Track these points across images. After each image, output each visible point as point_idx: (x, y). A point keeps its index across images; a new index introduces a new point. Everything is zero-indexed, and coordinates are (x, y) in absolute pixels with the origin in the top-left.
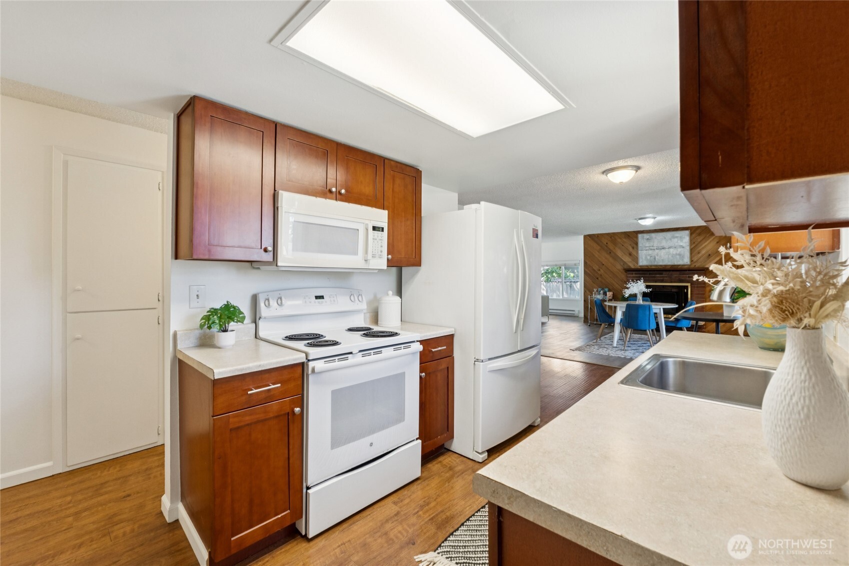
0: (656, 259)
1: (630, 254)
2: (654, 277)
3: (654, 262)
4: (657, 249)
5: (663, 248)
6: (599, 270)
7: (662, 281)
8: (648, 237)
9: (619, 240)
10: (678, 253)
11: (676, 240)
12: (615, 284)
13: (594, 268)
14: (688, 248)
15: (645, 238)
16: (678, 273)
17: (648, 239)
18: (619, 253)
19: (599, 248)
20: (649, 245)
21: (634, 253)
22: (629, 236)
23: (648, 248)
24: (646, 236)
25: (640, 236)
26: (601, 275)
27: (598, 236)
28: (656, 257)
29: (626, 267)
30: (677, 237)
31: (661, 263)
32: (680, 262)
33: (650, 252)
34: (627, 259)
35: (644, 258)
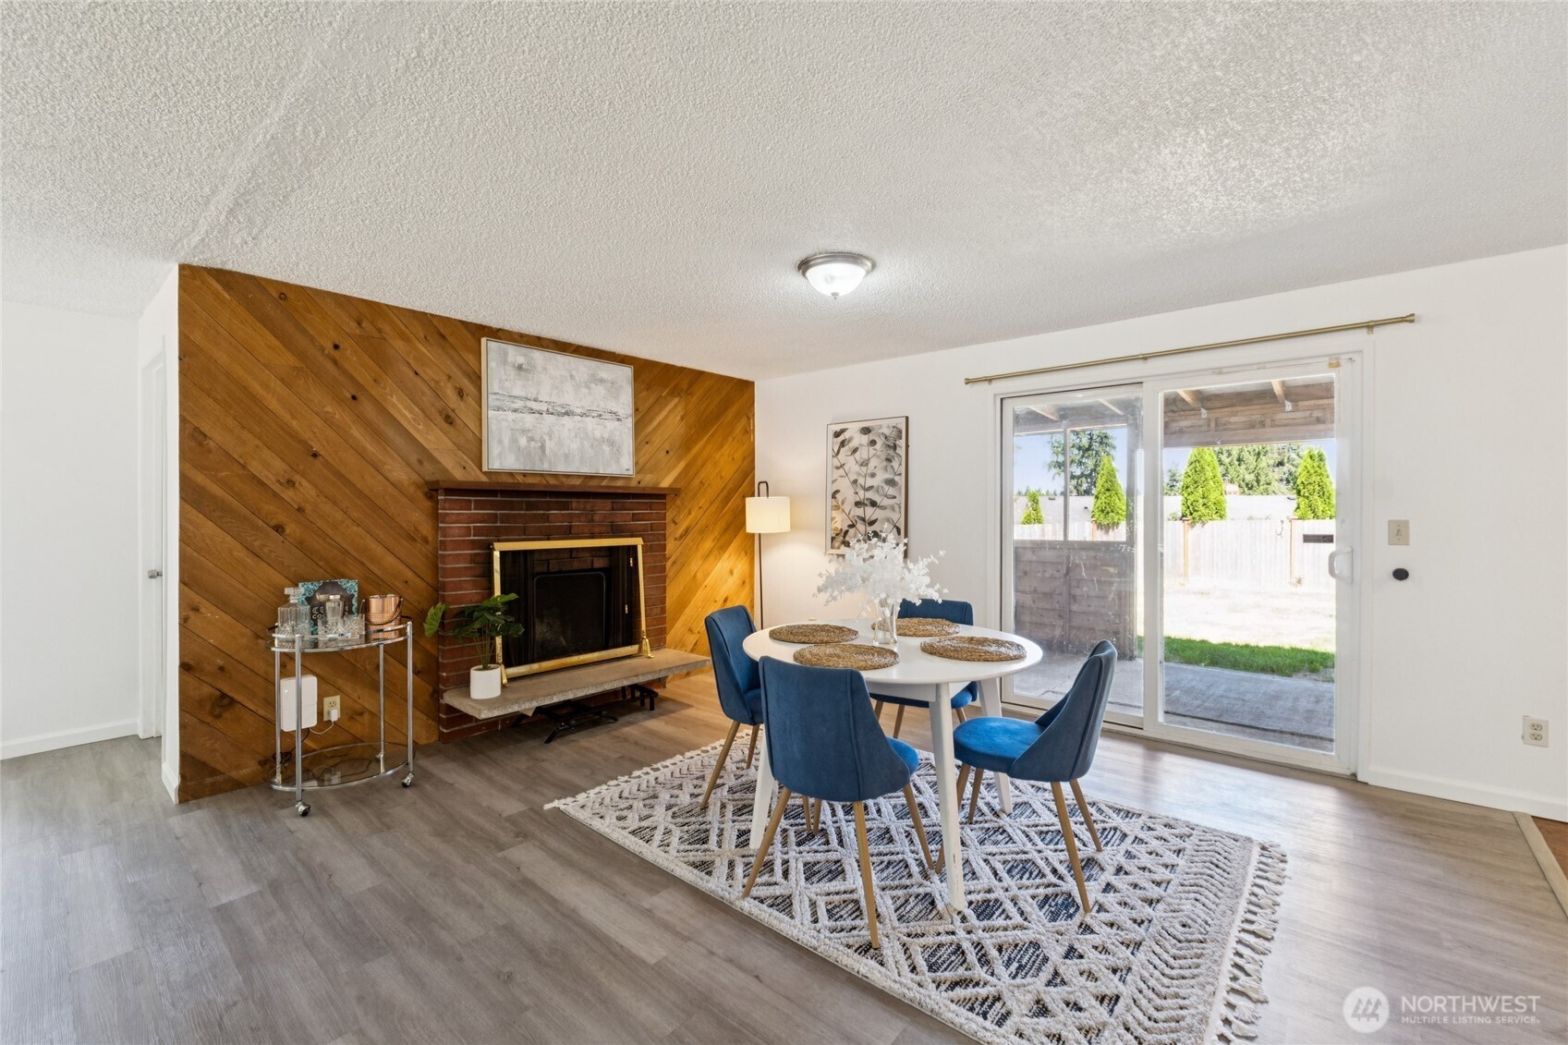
0: (547, 452)
1: (449, 420)
2: (546, 518)
3: (542, 461)
4: (548, 412)
5: (567, 413)
6: (291, 483)
7: (568, 533)
8: (521, 360)
9: (399, 345)
10: (606, 435)
11: (600, 390)
12: (378, 550)
13: (255, 467)
14: (629, 423)
15: (510, 359)
16: (608, 503)
17: (520, 368)
18: (402, 409)
19: (287, 360)
20: (522, 394)
21: (462, 411)
22: (443, 337)
23: (519, 404)
24: (515, 354)
25: (490, 348)
26: (300, 510)
27: (283, 296)
28: (549, 445)
29: (429, 472)
30: (602, 381)
31: (561, 468)
32: (612, 470)
33: (529, 420)
34: (434, 440)
35: (506, 441)
